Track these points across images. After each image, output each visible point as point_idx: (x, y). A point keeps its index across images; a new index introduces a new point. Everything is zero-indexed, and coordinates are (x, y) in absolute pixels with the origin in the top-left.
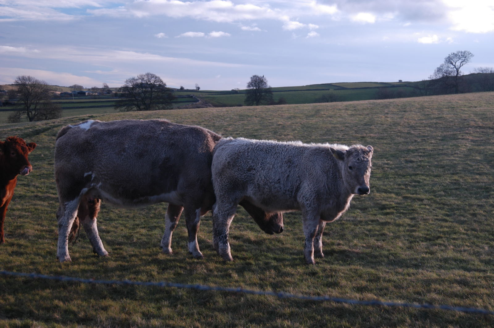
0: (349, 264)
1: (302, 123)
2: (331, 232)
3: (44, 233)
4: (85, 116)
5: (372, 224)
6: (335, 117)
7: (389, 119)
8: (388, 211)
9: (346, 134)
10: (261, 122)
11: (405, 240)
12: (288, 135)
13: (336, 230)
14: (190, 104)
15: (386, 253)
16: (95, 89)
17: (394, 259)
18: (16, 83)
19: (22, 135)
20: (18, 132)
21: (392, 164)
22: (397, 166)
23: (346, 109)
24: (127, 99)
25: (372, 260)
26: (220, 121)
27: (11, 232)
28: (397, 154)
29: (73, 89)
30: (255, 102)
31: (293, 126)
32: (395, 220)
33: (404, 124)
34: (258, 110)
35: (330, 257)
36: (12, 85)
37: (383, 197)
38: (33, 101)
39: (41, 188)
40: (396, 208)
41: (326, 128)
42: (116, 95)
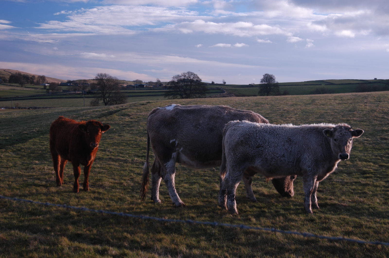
0: (339, 214)
1: (302, 109)
2: (324, 190)
3: (116, 185)
4: (144, 102)
5: (355, 185)
6: (327, 105)
7: (367, 107)
8: (368, 175)
9: (335, 118)
10: (271, 108)
11: (382, 197)
12: (291, 118)
13: (328, 189)
14: (219, 94)
15: (367, 207)
16: (150, 83)
17: (373, 211)
18: (96, 78)
19: (100, 115)
20: (98, 113)
21: (370, 141)
22: (374, 142)
23: (335, 99)
24: (174, 90)
25: (356, 211)
26: (241, 107)
27: (93, 183)
28: (374, 133)
29: (135, 83)
30: (266, 94)
31: (295, 111)
32: (373, 182)
33: (380, 111)
34: (269, 99)
35: (324, 208)
36: (94, 79)
37: (364, 165)
38: (107, 91)
39: (113, 153)
40: (374, 173)
41: (320, 113)
42: (165, 87)
